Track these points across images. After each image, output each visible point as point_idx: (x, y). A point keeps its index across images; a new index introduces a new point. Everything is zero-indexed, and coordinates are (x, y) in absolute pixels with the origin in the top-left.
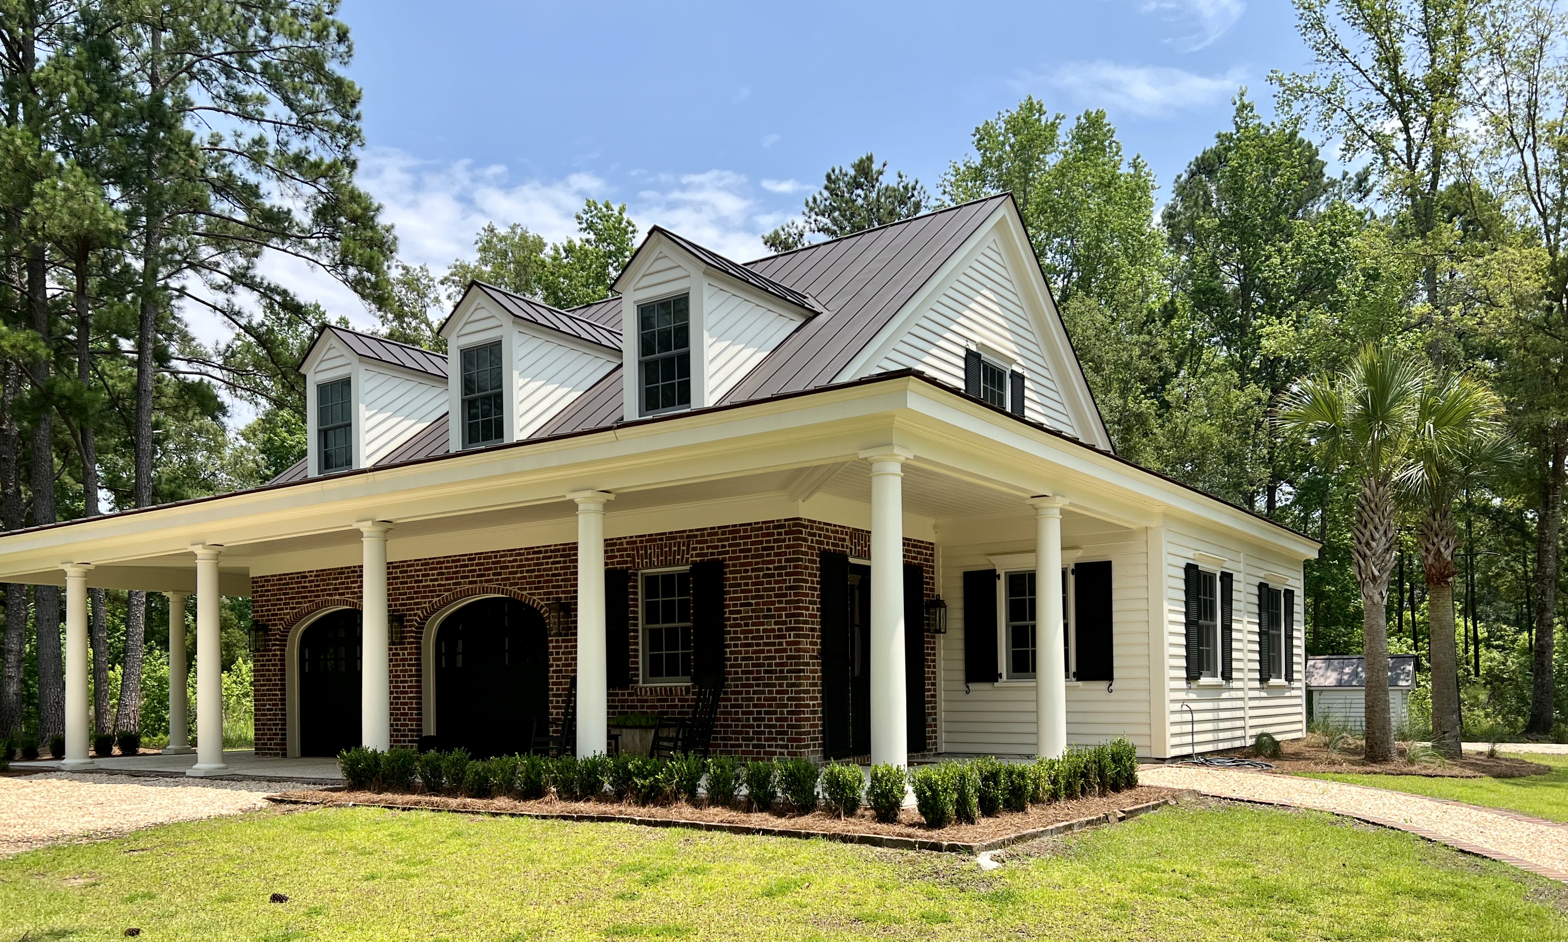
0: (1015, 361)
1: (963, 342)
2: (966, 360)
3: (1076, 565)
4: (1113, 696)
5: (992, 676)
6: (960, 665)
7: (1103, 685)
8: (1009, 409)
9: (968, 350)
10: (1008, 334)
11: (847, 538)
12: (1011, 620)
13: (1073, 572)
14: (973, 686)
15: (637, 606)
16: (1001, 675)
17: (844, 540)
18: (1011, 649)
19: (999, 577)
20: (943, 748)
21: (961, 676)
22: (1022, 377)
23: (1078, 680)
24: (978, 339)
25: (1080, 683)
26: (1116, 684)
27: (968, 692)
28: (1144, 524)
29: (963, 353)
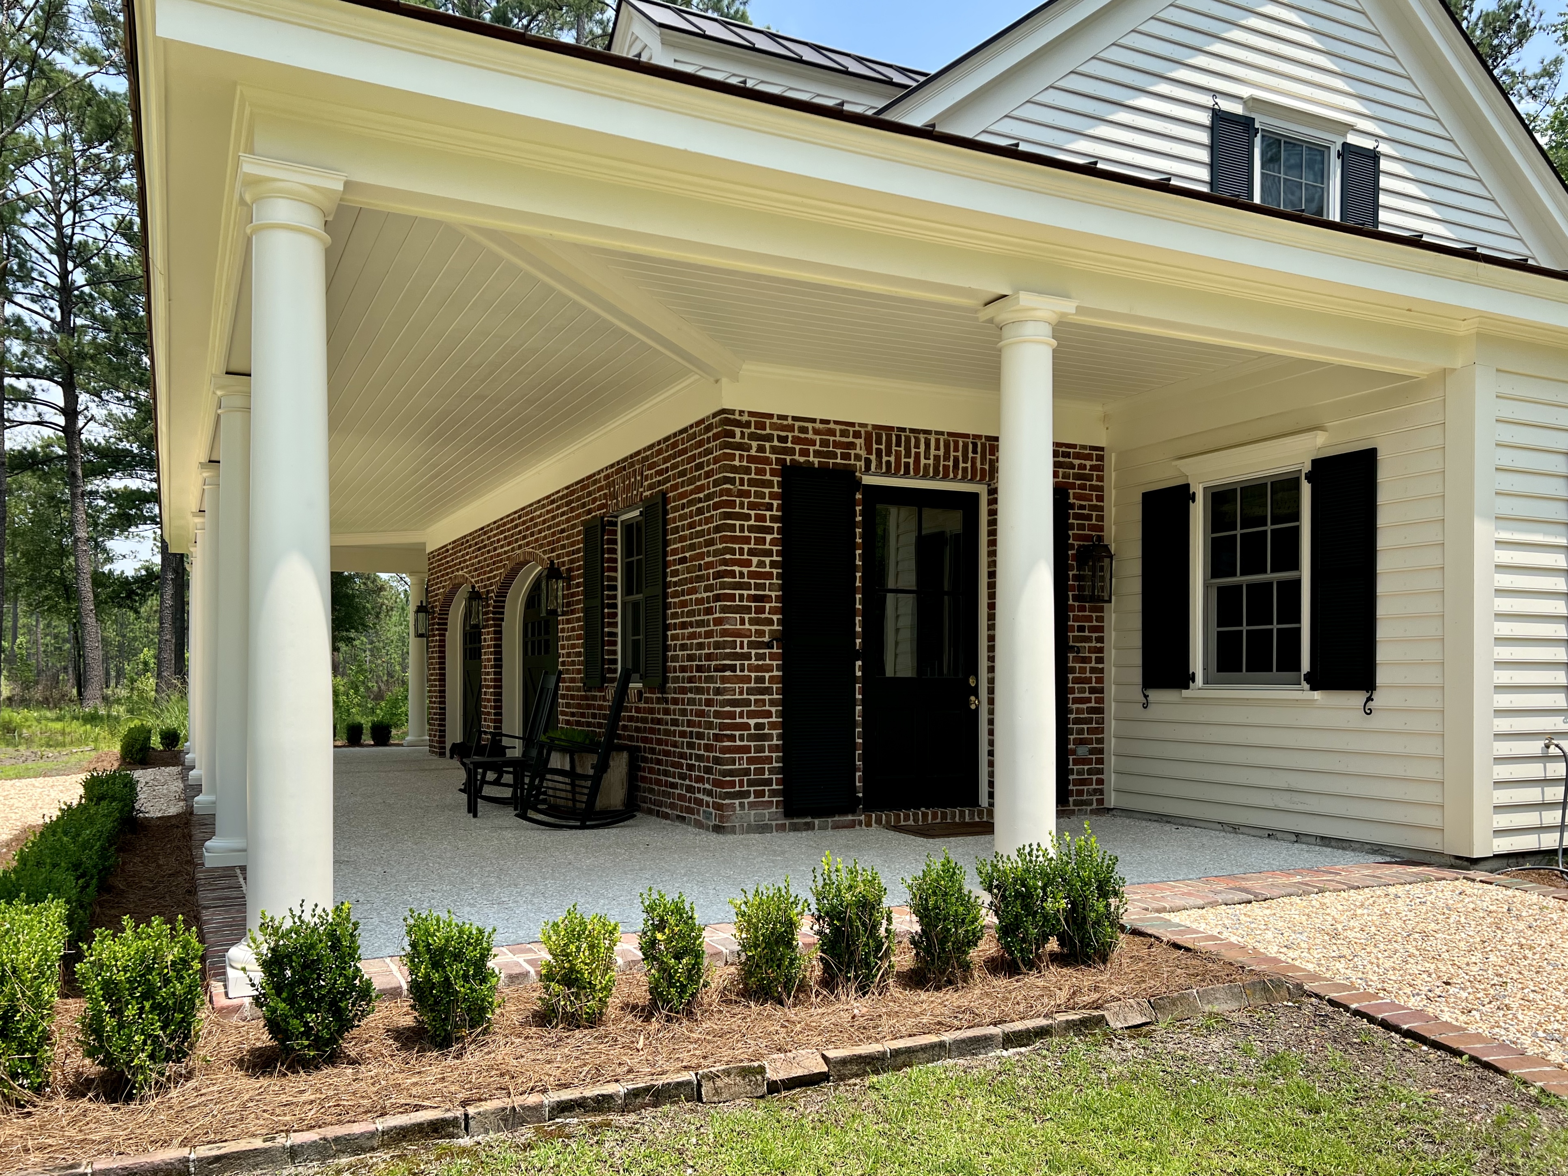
0: (1351, 128)
1: (1207, 100)
2: (1213, 129)
3: (1315, 462)
4: (1375, 722)
5: (1183, 680)
6: (1137, 658)
7: (1357, 698)
8: (1335, 215)
9: (1218, 115)
10: (1338, 83)
11: (859, 442)
12: (1214, 576)
13: (1309, 477)
14: (1155, 695)
15: (615, 570)
16: (1193, 678)
17: (852, 445)
18: (1214, 629)
19: (1193, 498)
20: (1112, 800)
21: (1137, 675)
22: (1374, 156)
23: (1313, 688)
24: (1245, 92)
25: (1317, 695)
26: (1380, 698)
27: (1145, 706)
28: (1439, 363)
29: (1205, 118)
